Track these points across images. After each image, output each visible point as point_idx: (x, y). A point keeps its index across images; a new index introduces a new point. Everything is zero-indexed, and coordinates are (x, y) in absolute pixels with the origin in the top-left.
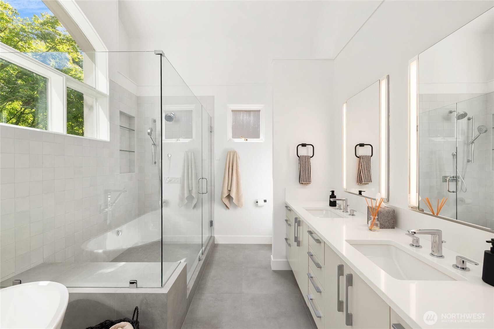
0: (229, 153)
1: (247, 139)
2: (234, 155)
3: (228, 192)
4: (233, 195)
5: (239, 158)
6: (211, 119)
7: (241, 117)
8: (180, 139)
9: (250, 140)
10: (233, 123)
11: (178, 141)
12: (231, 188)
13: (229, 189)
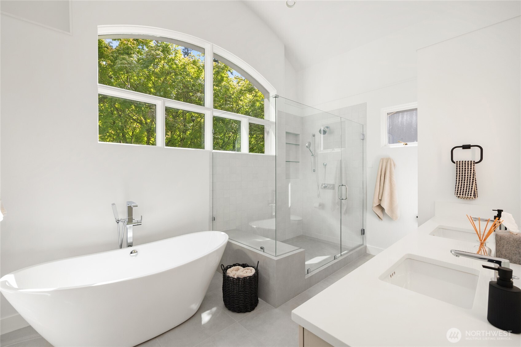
0: (381, 161)
1: (407, 143)
2: (387, 162)
3: (379, 202)
4: (385, 205)
5: (394, 166)
6: (363, 126)
7: (400, 119)
8: (335, 149)
9: (410, 144)
10: (389, 127)
11: (334, 151)
12: (381, 198)
13: (380, 199)
